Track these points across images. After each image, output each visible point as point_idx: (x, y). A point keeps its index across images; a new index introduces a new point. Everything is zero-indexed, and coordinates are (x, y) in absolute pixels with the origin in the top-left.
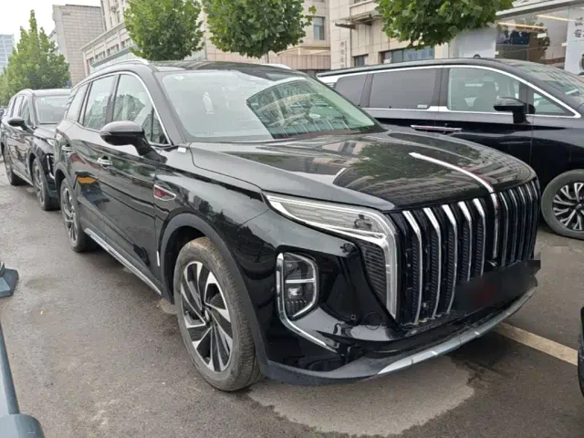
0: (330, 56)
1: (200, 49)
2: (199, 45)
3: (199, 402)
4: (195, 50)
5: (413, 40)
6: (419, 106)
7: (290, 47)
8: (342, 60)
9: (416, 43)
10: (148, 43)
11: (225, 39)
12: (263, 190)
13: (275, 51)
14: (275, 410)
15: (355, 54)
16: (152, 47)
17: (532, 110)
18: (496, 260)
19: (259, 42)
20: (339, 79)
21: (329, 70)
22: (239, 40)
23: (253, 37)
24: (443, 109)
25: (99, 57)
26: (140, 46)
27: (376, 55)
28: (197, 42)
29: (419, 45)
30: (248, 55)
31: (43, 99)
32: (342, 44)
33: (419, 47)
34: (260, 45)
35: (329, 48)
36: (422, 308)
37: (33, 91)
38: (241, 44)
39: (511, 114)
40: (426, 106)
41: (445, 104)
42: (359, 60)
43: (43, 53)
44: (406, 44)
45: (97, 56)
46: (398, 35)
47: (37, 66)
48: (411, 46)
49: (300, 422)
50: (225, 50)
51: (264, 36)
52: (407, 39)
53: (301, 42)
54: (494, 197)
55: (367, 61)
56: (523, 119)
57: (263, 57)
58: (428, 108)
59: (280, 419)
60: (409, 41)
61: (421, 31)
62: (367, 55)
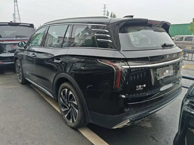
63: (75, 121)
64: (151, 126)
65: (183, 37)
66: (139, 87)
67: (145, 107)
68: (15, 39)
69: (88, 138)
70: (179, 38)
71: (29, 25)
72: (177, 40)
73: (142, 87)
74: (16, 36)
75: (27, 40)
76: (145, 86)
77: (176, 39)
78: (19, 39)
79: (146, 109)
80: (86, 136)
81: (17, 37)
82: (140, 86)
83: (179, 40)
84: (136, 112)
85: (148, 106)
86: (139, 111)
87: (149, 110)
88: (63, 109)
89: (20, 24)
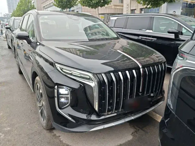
0: (123, 9)
1: (77, 5)
2: (77, 4)
3: (36, 132)
4: (75, 5)
5: (147, 5)
6: (143, 30)
7: (106, 5)
8: (127, 11)
9: (148, 6)
10: (59, 2)
11: (83, 2)
12: (54, 62)
13: (101, 7)
14: (60, 138)
15: (132, 9)
16: (61, 4)
17: (182, 34)
18: (141, 92)
19: (95, 3)
20: (117, 18)
21: (122, 14)
22: (88, 2)
23: (93, 1)
24: (151, 31)
25: (47, 6)
26: (57, 3)
27: (139, 10)
28: (76, 2)
29: (150, 7)
30: (91, 8)
31: (17, 20)
32: (127, 5)
33: (150, 8)
34: (95, 5)
35: (123, 6)
36: (108, 108)
37: (14, 17)
38: (89, 4)
39: (174, 35)
40: (145, 30)
41: (152, 30)
42: (133, 11)
43: (28, 4)
44: (145, 6)
45: (46, 6)
46: (142, 3)
47: (26, 8)
48: (146, 7)
49: (66, 143)
50: (83, 6)
51: (97, 2)
52: (145, 5)
53: (110, 4)
54: (141, 69)
55: (136, 11)
56: (178, 37)
57: (96, 9)
58: (146, 30)
59: (61, 141)
60: (146, 5)
61: (150, 2)
62: (136, 9)
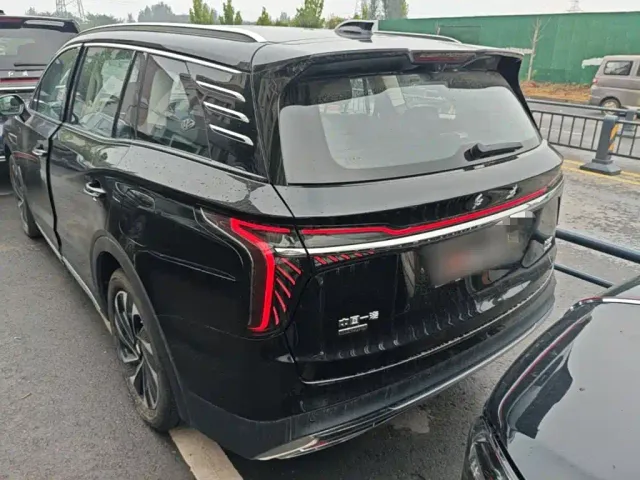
63: (154, 405)
64: (426, 430)
65: (631, 63)
66: (349, 322)
67: (376, 391)
68: (10, 74)
69: (192, 470)
70: (618, 65)
71: (62, 24)
72: (612, 74)
73: (361, 322)
74: (16, 65)
75: (37, 78)
76: (375, 315)
77: (608, 71)
78: (25, 74)
79: (381, 396)
80: (188, 460)
81: (19, 66)
82: (355, 319)
83: (618, 72)
84: (339, 413)
85: (388, 388)
86: (351, 409)
87: (391, 402)
88: (126, 356)
89: (28, 22)
